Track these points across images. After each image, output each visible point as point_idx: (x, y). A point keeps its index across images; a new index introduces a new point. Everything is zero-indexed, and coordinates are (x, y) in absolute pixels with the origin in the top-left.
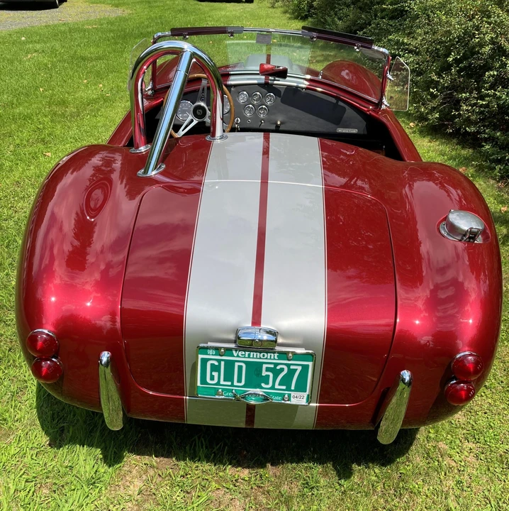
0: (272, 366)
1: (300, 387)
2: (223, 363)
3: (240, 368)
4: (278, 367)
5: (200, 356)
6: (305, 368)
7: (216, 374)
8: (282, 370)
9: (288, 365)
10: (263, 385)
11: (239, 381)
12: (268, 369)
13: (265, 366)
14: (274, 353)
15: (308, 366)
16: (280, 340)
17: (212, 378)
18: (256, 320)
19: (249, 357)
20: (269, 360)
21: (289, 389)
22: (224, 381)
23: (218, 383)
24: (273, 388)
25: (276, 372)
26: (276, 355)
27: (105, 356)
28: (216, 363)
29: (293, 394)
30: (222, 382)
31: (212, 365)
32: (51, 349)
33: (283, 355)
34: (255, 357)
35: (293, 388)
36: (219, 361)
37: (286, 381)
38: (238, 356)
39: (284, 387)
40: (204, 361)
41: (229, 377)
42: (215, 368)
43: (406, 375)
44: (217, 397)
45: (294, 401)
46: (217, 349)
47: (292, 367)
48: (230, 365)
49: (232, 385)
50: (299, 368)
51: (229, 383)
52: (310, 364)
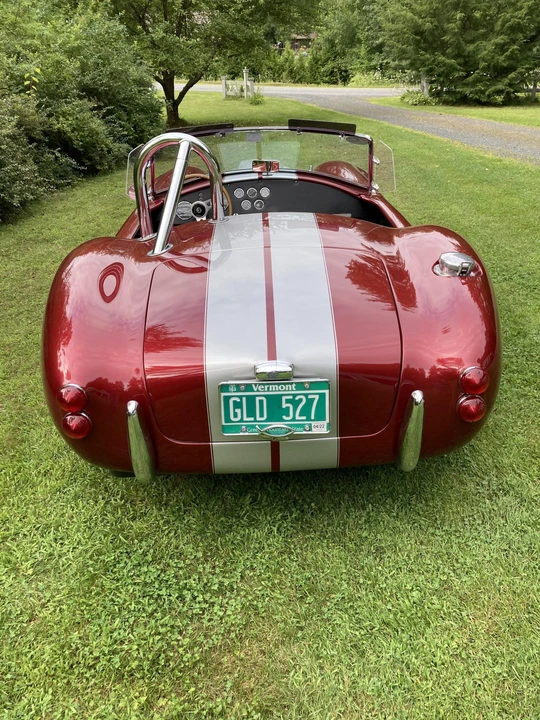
0: (291, 397)
1: (320, 416)
2: (244, 399)
3: (261, 402)
4: (297, 398)
5: (223, 394)
6: (322, 396)
7: (238, 411)
8: (301, 400)
9: (306, 395)
10: (284, 417)
11: (262, 416)
12: (287, 401)
13: (284, 398)
14: (292, 384)
15: (324, 394)
16: (296, 373)
17: (236, 415)
18: (272, 355)
19: (268, 390)
20: (286, 391)
21: (309, 419)
22: (248, 416)
23: (242, 420)
24: (294, 419)
25: (296, 403)
26: (294, 385)
27: (132, 406)
28: (239, 400)
29: (313, 423)
30: (245, 419)
31: (234, 402)
32: (81, 402)
33: (300, 386)
34: (275, 390)
35: (313, 418)
36: (241, 397)
37: (306, 411)
38: (258, 391)
39: (304, 418)
40: (227, 399)
41: (251, 412)
42: (238, 405)
43: (418, 396)
44: (241, 434)
45: (315, 431)
46: (238, 385)
47: (310, 397)
48: (251, 400)
49: (255, 421)
50: (317, 397)
51: (252, 419)
52: (327, 392)
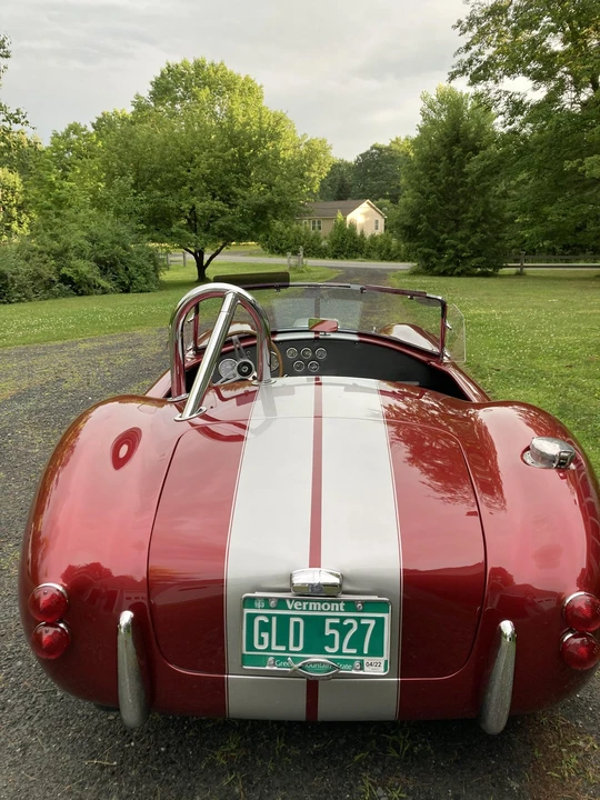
0: (337, 621)
1: (376, 650)
2: (274, 619)
3: (297, 624)
4: (346, 623)
5: (247, 611)
6: (380, 622)
7: (265, 635)
8: (351, 626)
9: (358, 619)
10: (327, 649)
11: (296, 644)
12: (333, 626)
13: (328, 621)
14: (339, 602)
15: (383, 618)
16: (347, 587)
17: (261, 641)
18: (315, 562)
19: (307, 609)
20: (333, 612)
21: (360, 653)
22: (277, 644)
23: (269, 649)
24: (340, 652)
25: (343, 630)
26: (342, 604)
27: (126, 617)
28: (266, 621)
29: (366, 660)
30: (274, 647)
31: (261, 622)
32: (58, 609)
33: (350, 605)
34: (316, 609)
35: (366, 652)
36: (270, 616)
37: (356, 642)
38: (293, 609)
39: (354, 651)
40: (251, 617)
41: (282, 640)
42: (265, 627)
43: (507, 627)
44: (267, 668)
45: (368, 671)
46: (266, 600)
47: (363, 622)
48: (283, 621)
49: (287, 651)
50: (373, 623)
51: (283, 648)
52: (387, 617)
